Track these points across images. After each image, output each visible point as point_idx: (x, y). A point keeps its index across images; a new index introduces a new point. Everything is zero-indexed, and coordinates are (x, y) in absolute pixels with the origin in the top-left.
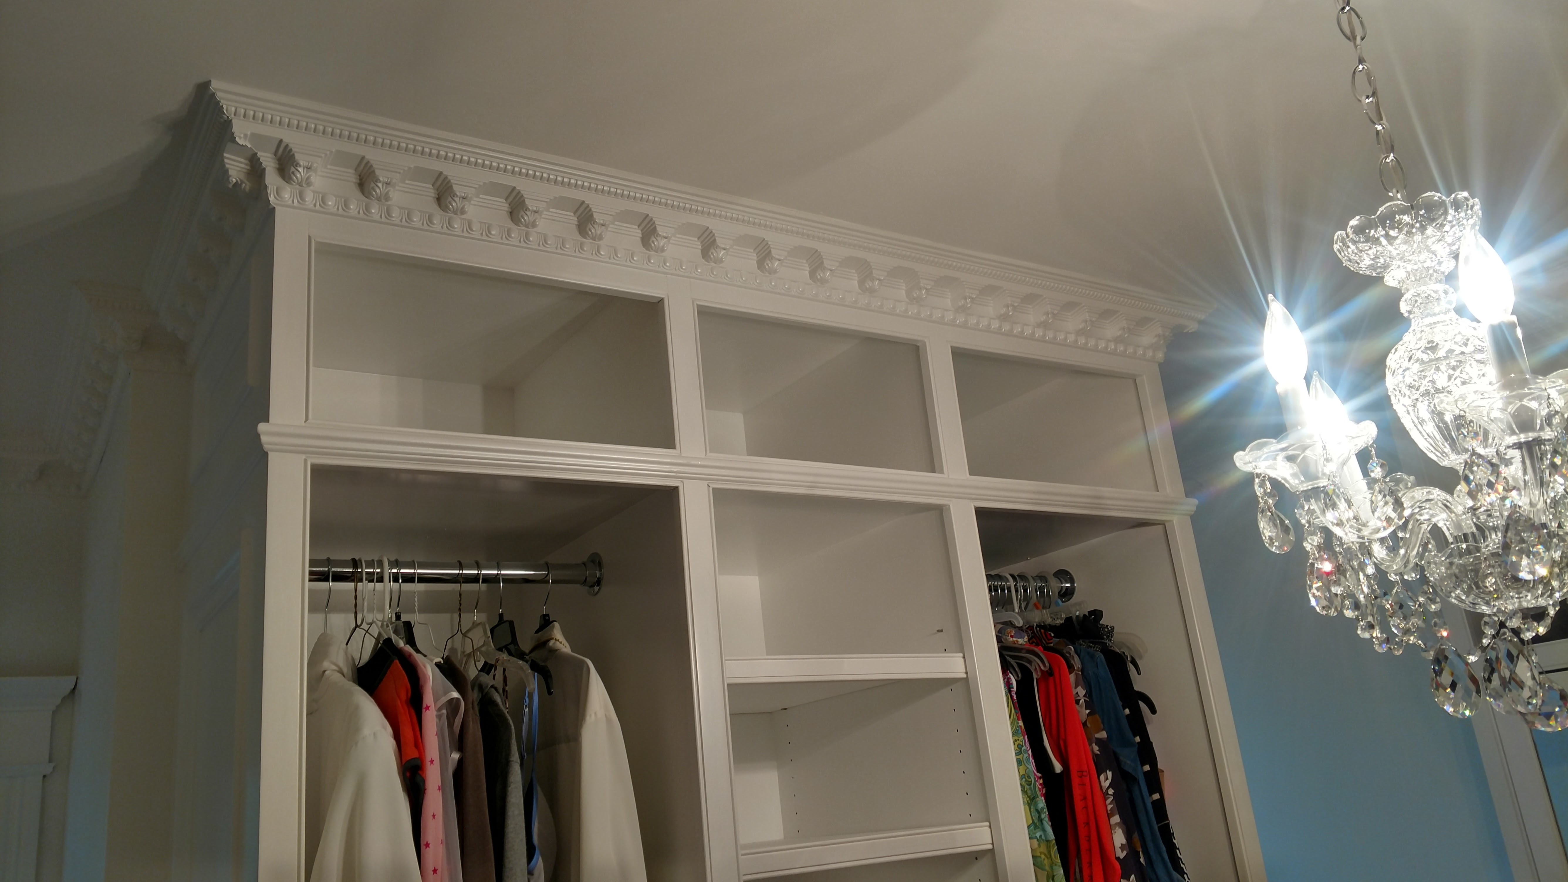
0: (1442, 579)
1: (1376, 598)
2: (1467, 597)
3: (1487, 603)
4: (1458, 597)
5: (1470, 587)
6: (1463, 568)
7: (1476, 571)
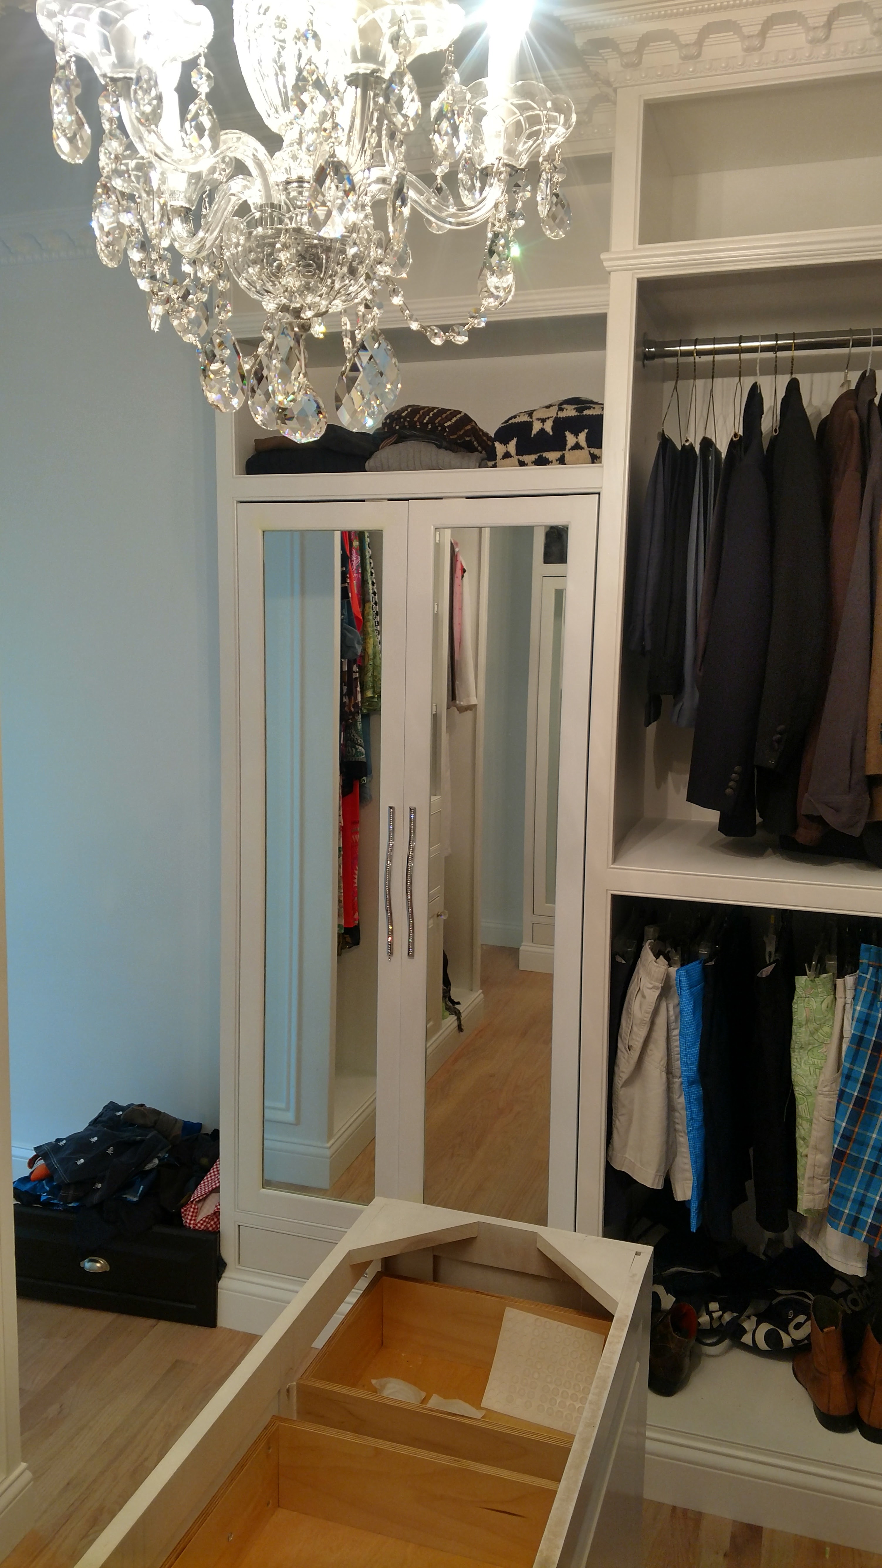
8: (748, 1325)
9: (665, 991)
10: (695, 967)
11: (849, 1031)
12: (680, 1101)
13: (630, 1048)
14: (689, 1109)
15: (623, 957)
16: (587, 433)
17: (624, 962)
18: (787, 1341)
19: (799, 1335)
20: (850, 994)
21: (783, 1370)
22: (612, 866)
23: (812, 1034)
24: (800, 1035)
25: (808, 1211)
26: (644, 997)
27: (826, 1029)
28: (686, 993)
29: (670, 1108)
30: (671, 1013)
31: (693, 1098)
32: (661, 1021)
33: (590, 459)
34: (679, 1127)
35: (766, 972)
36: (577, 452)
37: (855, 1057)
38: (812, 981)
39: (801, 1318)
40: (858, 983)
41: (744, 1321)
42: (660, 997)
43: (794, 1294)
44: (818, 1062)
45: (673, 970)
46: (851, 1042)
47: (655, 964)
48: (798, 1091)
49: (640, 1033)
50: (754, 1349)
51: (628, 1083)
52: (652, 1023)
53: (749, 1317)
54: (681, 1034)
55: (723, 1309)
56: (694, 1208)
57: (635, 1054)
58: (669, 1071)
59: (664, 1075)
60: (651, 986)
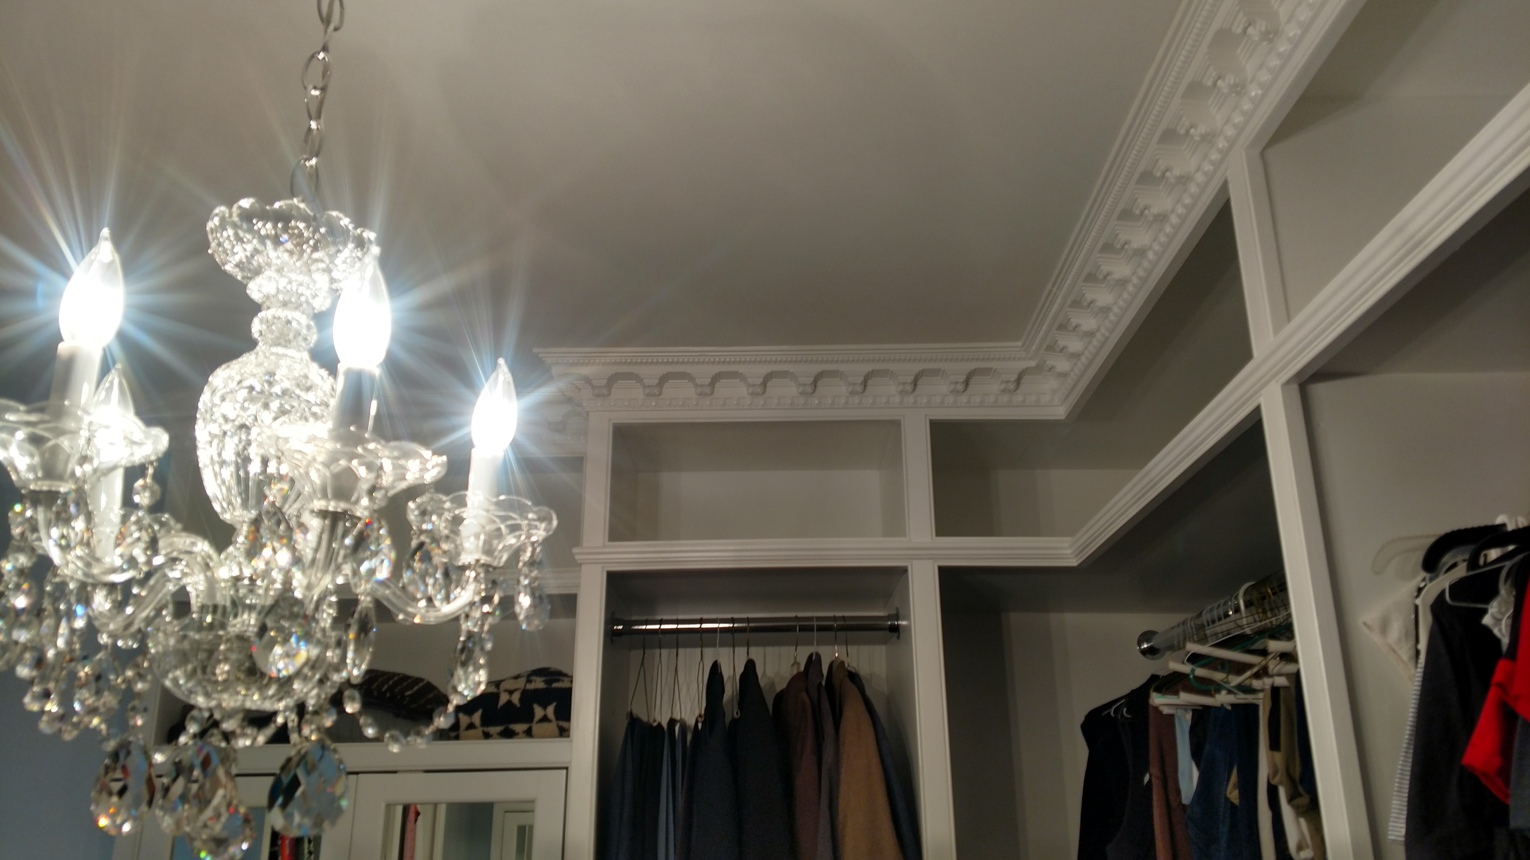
0: (165, 654)
1: (71, 660)
2: (187, 682)
3: (207, 695)
4: (175, 680)
5: (194, 671)
6: (197, 646)
7: (211, 652)
16: (556, 706)
33: (557, 731)
36: (545, 725)
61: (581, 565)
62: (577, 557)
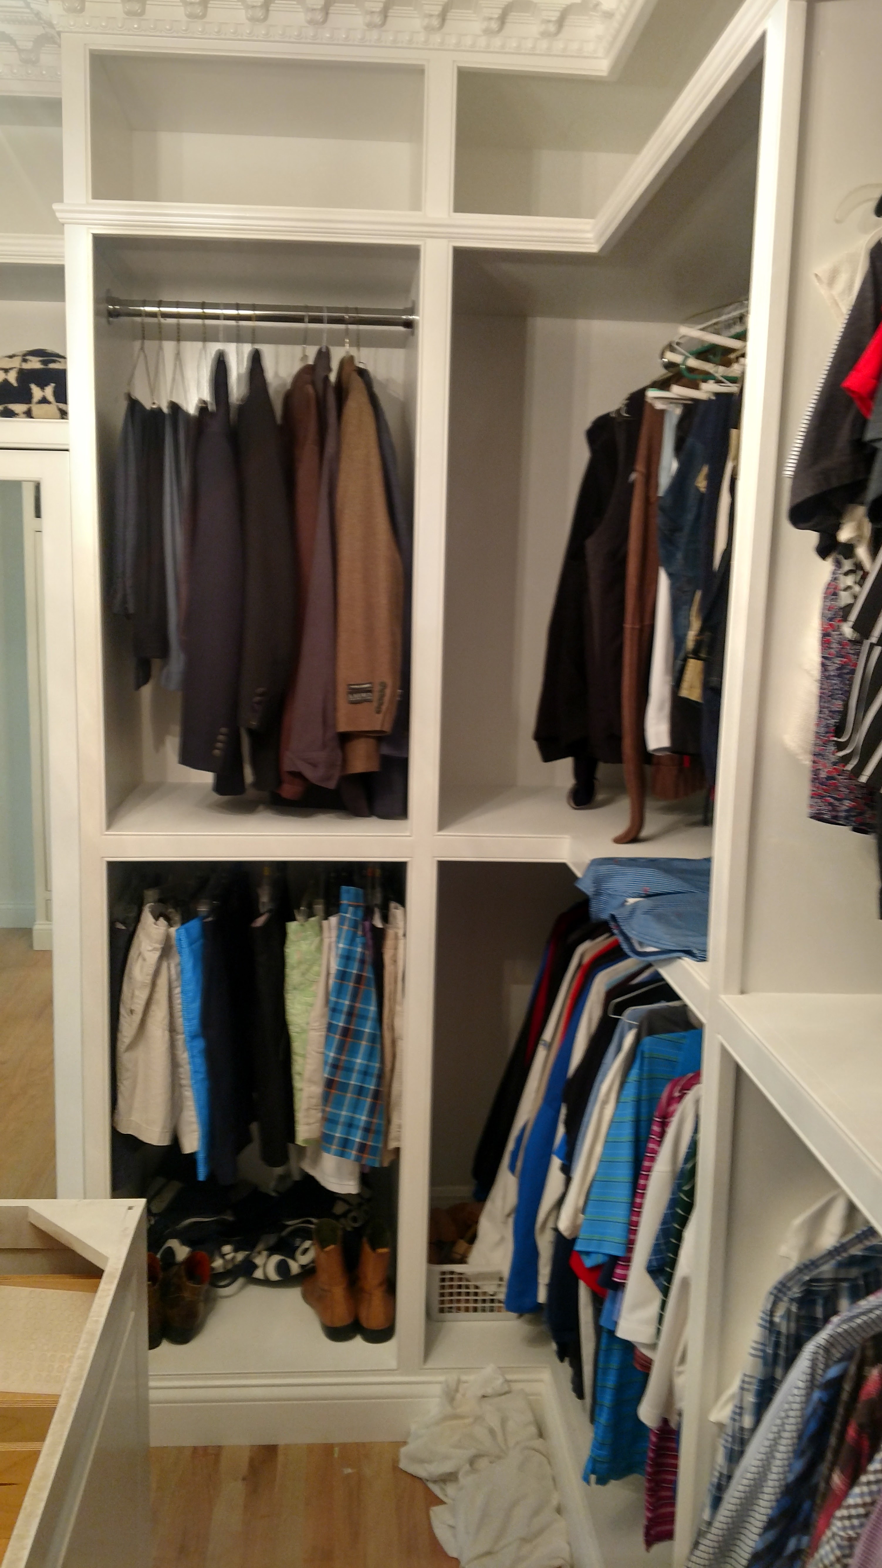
8: (259, 1261)
9: (166, 951)
10: (194, 925)
11: (334, 967)
12: (184, 1056)
13: (132, 1012)
14: (192, 1063)
15: (123, 923)
16: (52, 388)
17: (123, 928)
18: (294, 1267)
19: (304, 1260)
20: (334, 933)
21: (293, 1296)
22: (107, 833)
23: (303, 974)
24: (293, 976)
25: (306, 1141)
26: (144, 960)
27: (316, 968)
28: (186, 951)
29: (174, 1064)
30: (173, 971)
31: (196, 1051)
32: (162, 982)
33: (58, 414)
34: (184, 1082)
35: (260, 921)
36: (45, 406)
37: (340, 991)
38: (302, 925)
39: (307, 1244)
40: (341, 922)
41: (255, 1257)
42: (161, 958)
43: (300, 1223)
44: (309, 1000)
45: (173, 930)
46: (336, 978)
47: (155, 926)
48: (294, 1030)
49: (141, 996)
50: (266, 1282)
51: (131, 1046)
52: (154, 984)
53: (259, 1253)
54: (182, 992)
55: (236, 1250)
56: (201, 1158)
57: (137, 1017)
58: (172, 1029)
59: (167, 1033)
60: (150, 948)
61: (63, 224)
62: (58, 215)
